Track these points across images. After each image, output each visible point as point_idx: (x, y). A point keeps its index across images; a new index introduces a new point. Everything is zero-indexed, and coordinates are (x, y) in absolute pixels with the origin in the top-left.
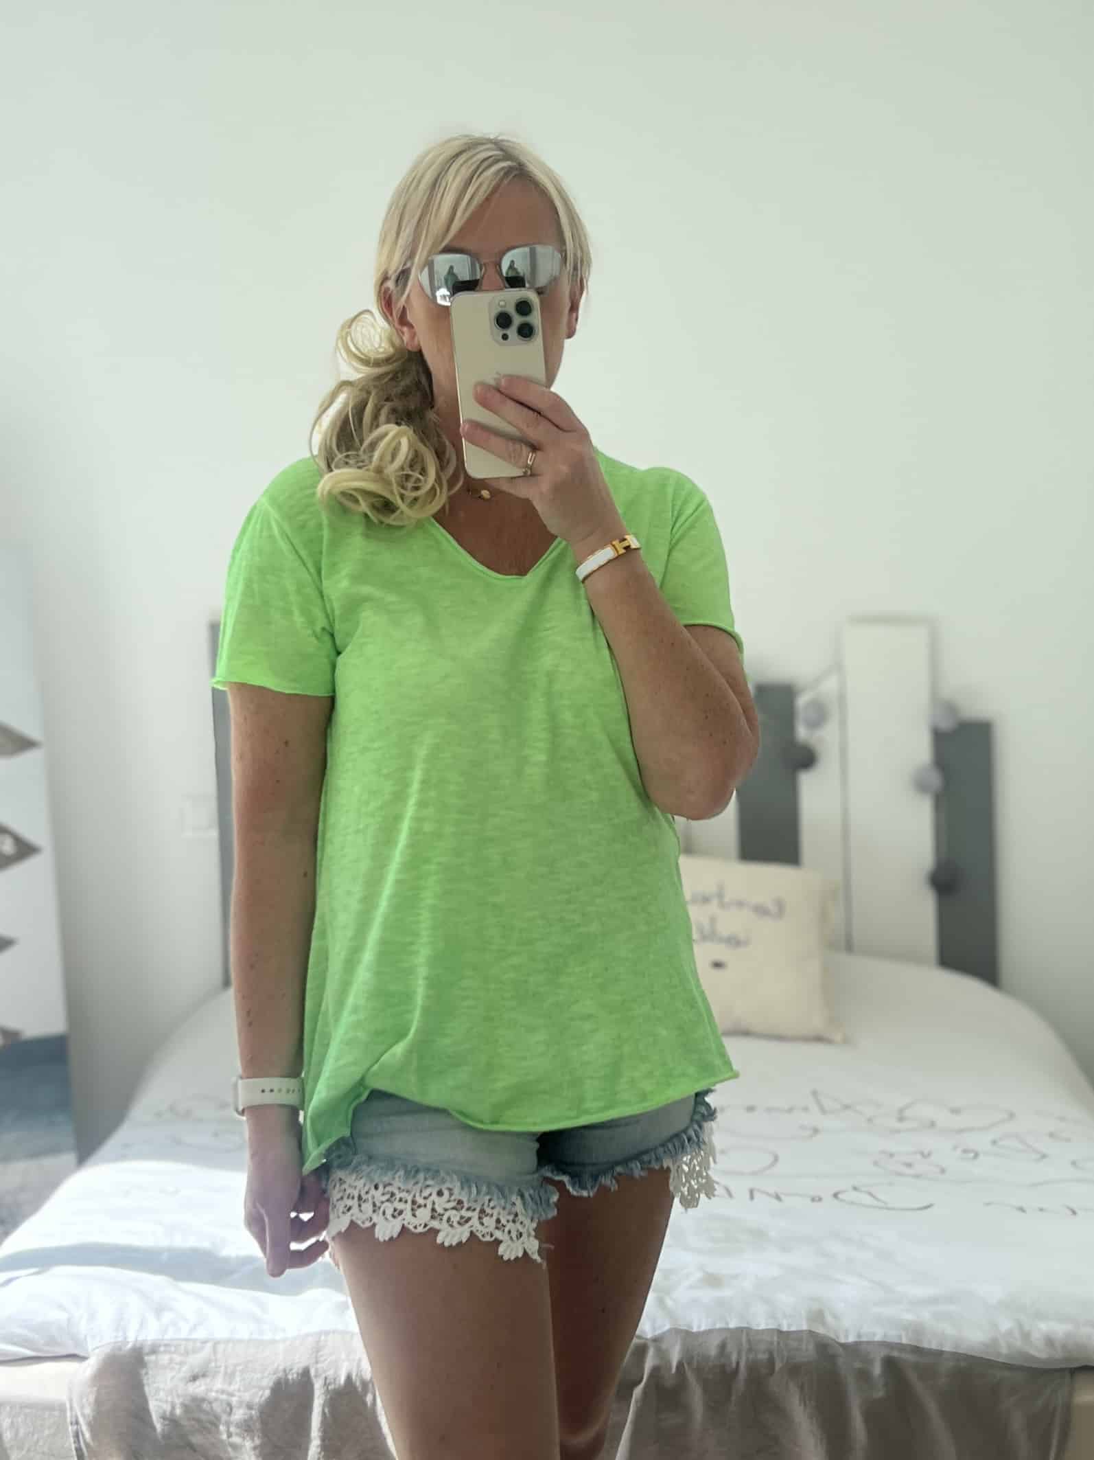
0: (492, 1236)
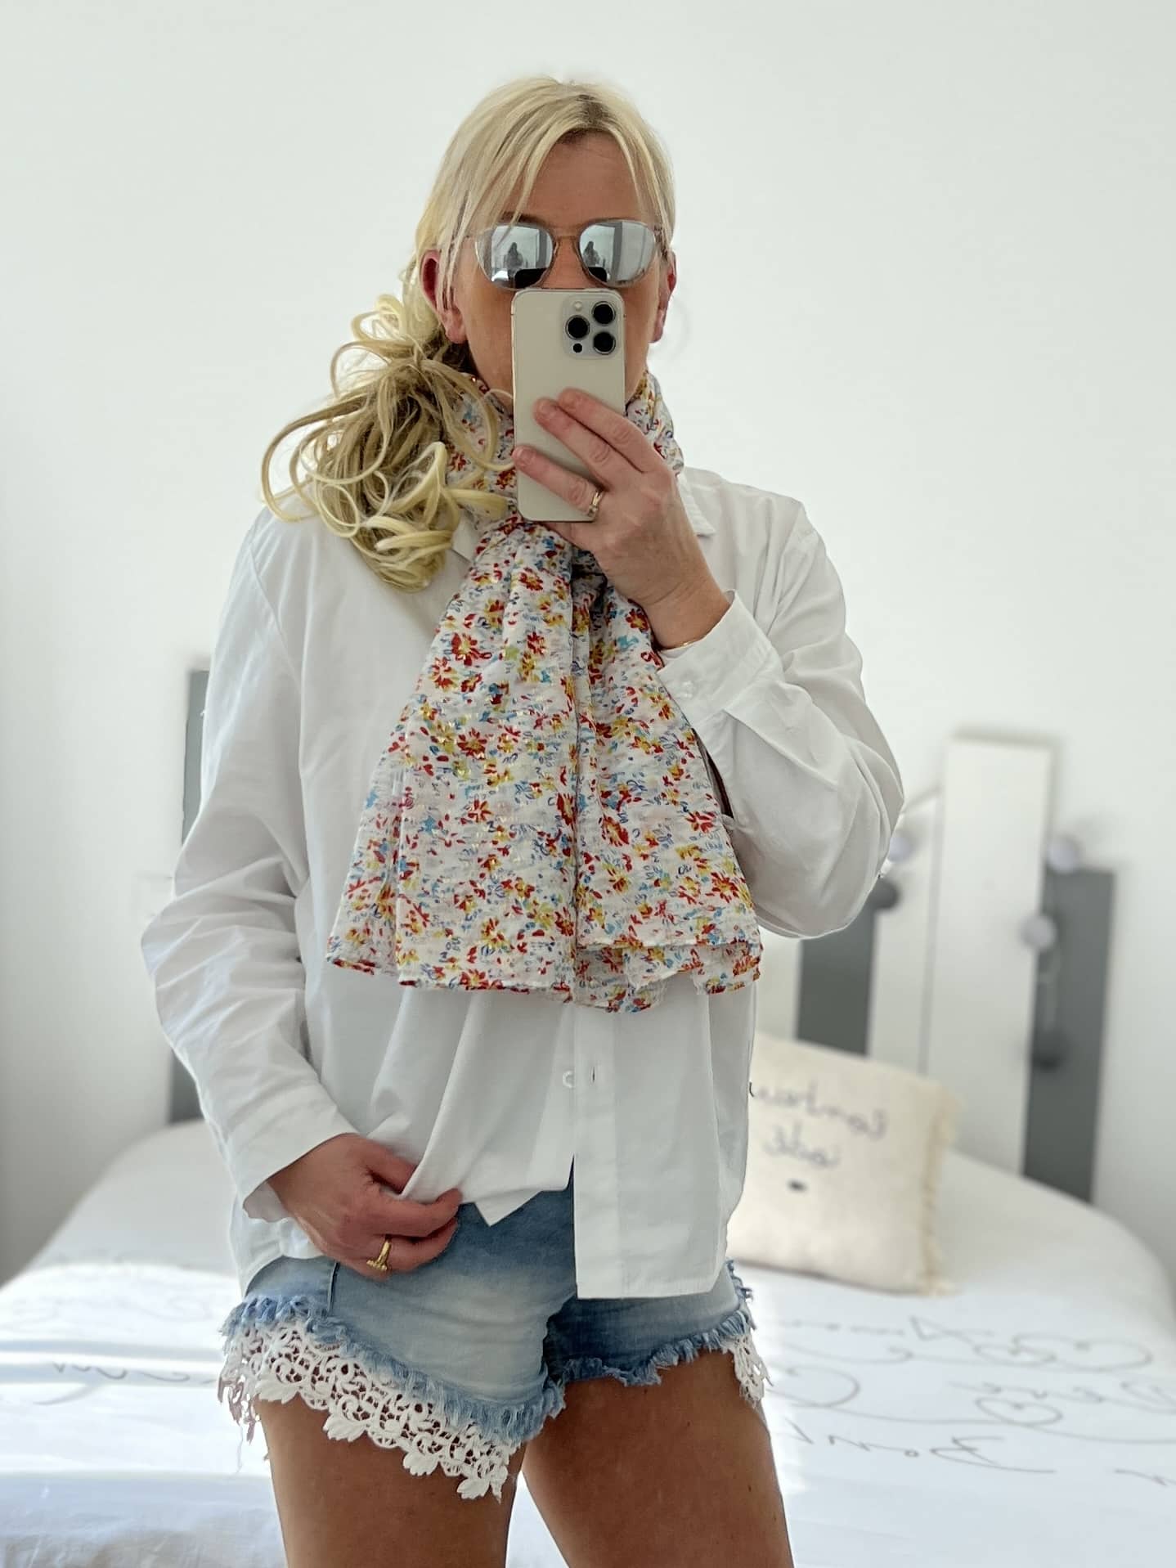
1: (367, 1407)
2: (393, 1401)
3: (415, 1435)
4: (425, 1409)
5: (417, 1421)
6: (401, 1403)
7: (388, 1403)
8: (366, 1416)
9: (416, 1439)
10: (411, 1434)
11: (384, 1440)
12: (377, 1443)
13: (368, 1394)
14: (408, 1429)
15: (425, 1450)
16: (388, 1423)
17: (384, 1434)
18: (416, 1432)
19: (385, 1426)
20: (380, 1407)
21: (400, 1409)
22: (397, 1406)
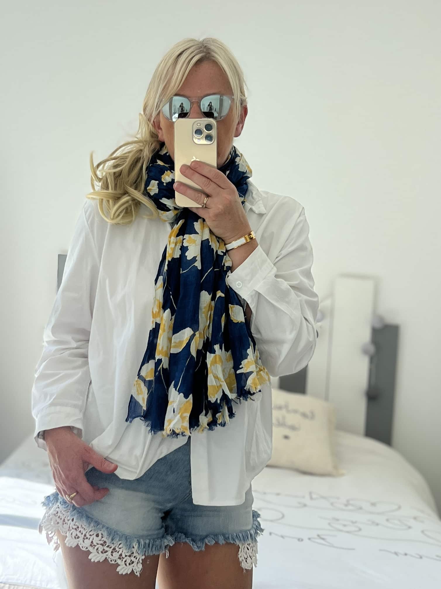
1: (79, 534)
2: (88, 532)
3: (96, 546)
4: (100, 536)
5: (96, 540)
6: (91, 533)
7: (86, 533)
8: (78, 537)
9: (96, 548)
10: (94, 545)
11: (84, 547)
12: (81, 548)
13: (80, 529)
14: (93, 544)
15: (100, 552)
16: (86, 541)
17: (84, 545)
18: (95, 544)
19: (85, 541)
20: (84, 534)
21: (90, 535)
22: (89, 534)
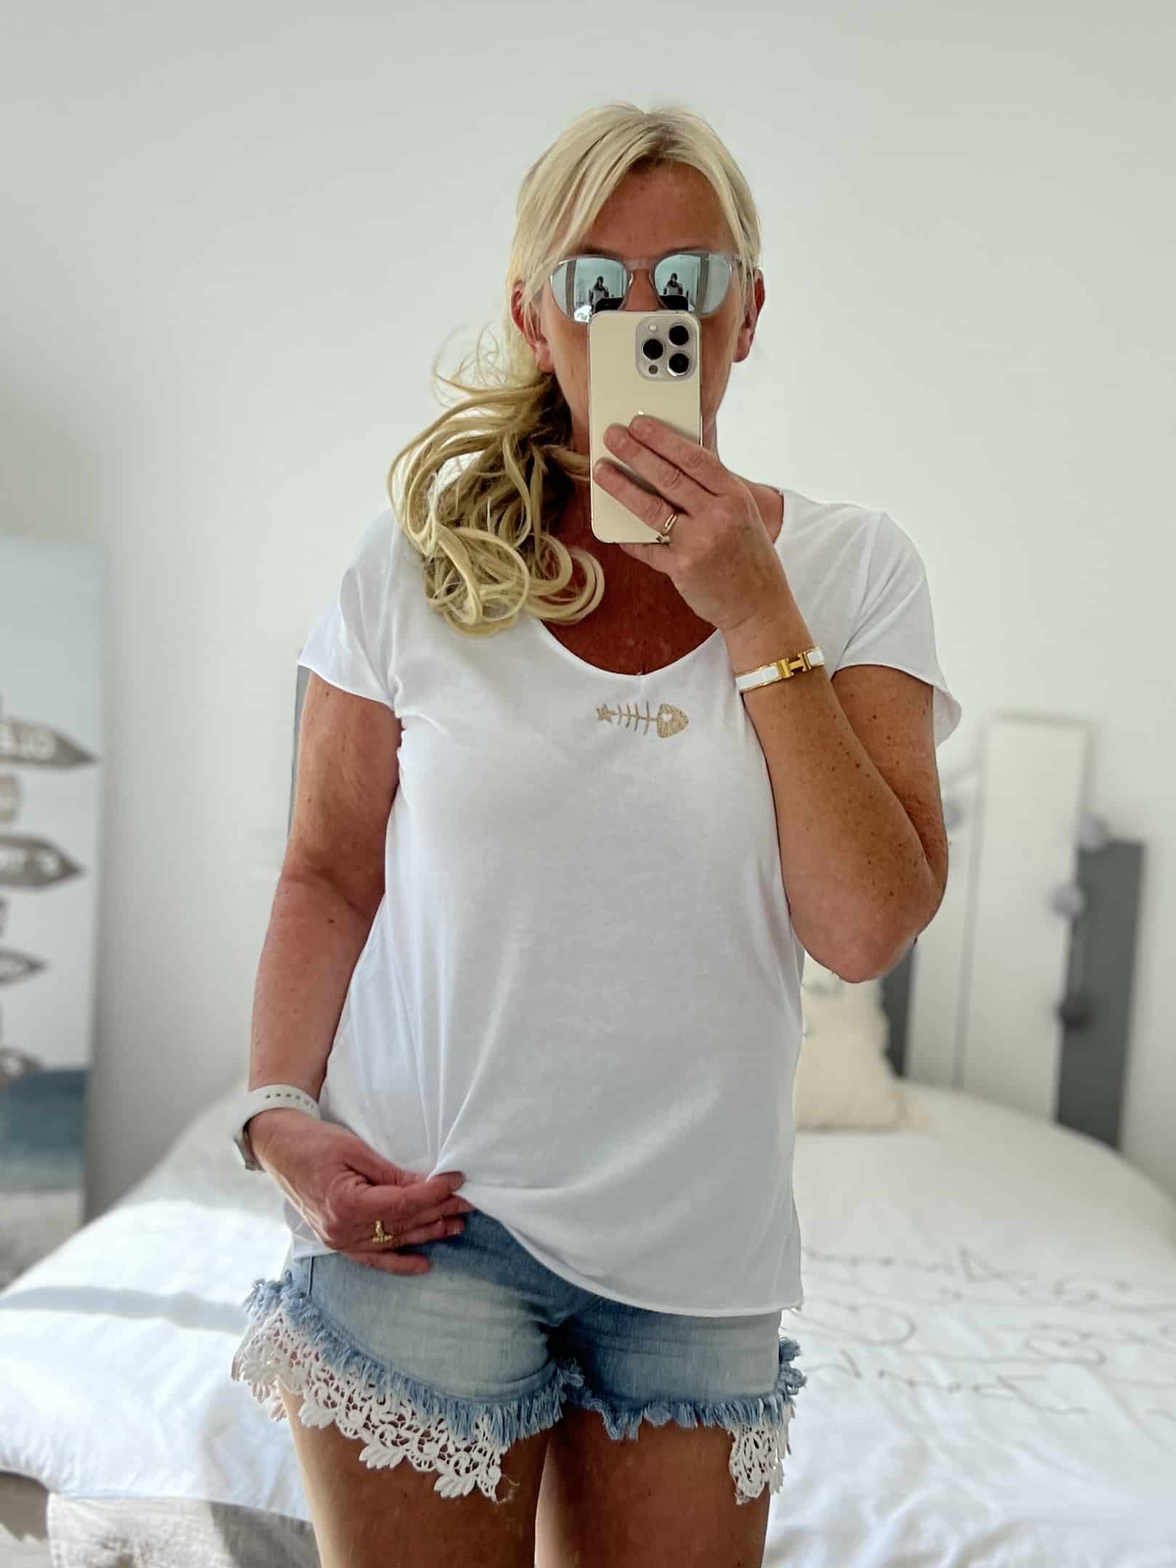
0: (430, 1467)
